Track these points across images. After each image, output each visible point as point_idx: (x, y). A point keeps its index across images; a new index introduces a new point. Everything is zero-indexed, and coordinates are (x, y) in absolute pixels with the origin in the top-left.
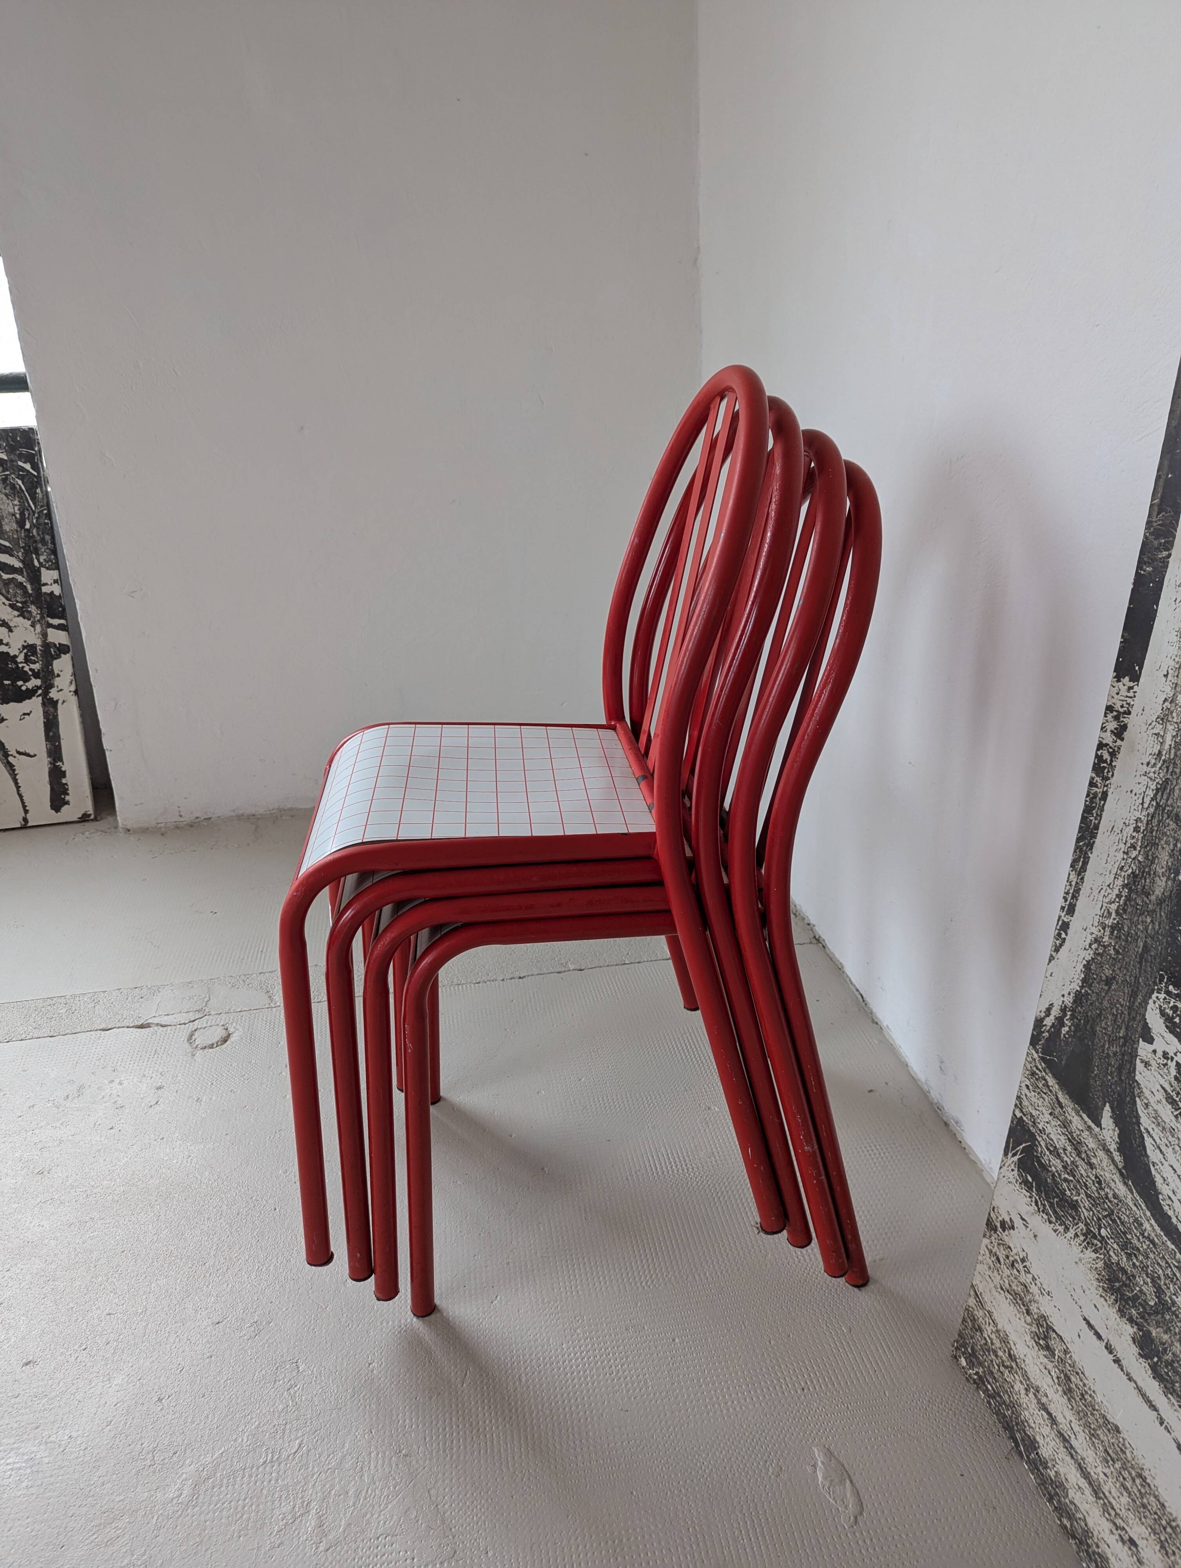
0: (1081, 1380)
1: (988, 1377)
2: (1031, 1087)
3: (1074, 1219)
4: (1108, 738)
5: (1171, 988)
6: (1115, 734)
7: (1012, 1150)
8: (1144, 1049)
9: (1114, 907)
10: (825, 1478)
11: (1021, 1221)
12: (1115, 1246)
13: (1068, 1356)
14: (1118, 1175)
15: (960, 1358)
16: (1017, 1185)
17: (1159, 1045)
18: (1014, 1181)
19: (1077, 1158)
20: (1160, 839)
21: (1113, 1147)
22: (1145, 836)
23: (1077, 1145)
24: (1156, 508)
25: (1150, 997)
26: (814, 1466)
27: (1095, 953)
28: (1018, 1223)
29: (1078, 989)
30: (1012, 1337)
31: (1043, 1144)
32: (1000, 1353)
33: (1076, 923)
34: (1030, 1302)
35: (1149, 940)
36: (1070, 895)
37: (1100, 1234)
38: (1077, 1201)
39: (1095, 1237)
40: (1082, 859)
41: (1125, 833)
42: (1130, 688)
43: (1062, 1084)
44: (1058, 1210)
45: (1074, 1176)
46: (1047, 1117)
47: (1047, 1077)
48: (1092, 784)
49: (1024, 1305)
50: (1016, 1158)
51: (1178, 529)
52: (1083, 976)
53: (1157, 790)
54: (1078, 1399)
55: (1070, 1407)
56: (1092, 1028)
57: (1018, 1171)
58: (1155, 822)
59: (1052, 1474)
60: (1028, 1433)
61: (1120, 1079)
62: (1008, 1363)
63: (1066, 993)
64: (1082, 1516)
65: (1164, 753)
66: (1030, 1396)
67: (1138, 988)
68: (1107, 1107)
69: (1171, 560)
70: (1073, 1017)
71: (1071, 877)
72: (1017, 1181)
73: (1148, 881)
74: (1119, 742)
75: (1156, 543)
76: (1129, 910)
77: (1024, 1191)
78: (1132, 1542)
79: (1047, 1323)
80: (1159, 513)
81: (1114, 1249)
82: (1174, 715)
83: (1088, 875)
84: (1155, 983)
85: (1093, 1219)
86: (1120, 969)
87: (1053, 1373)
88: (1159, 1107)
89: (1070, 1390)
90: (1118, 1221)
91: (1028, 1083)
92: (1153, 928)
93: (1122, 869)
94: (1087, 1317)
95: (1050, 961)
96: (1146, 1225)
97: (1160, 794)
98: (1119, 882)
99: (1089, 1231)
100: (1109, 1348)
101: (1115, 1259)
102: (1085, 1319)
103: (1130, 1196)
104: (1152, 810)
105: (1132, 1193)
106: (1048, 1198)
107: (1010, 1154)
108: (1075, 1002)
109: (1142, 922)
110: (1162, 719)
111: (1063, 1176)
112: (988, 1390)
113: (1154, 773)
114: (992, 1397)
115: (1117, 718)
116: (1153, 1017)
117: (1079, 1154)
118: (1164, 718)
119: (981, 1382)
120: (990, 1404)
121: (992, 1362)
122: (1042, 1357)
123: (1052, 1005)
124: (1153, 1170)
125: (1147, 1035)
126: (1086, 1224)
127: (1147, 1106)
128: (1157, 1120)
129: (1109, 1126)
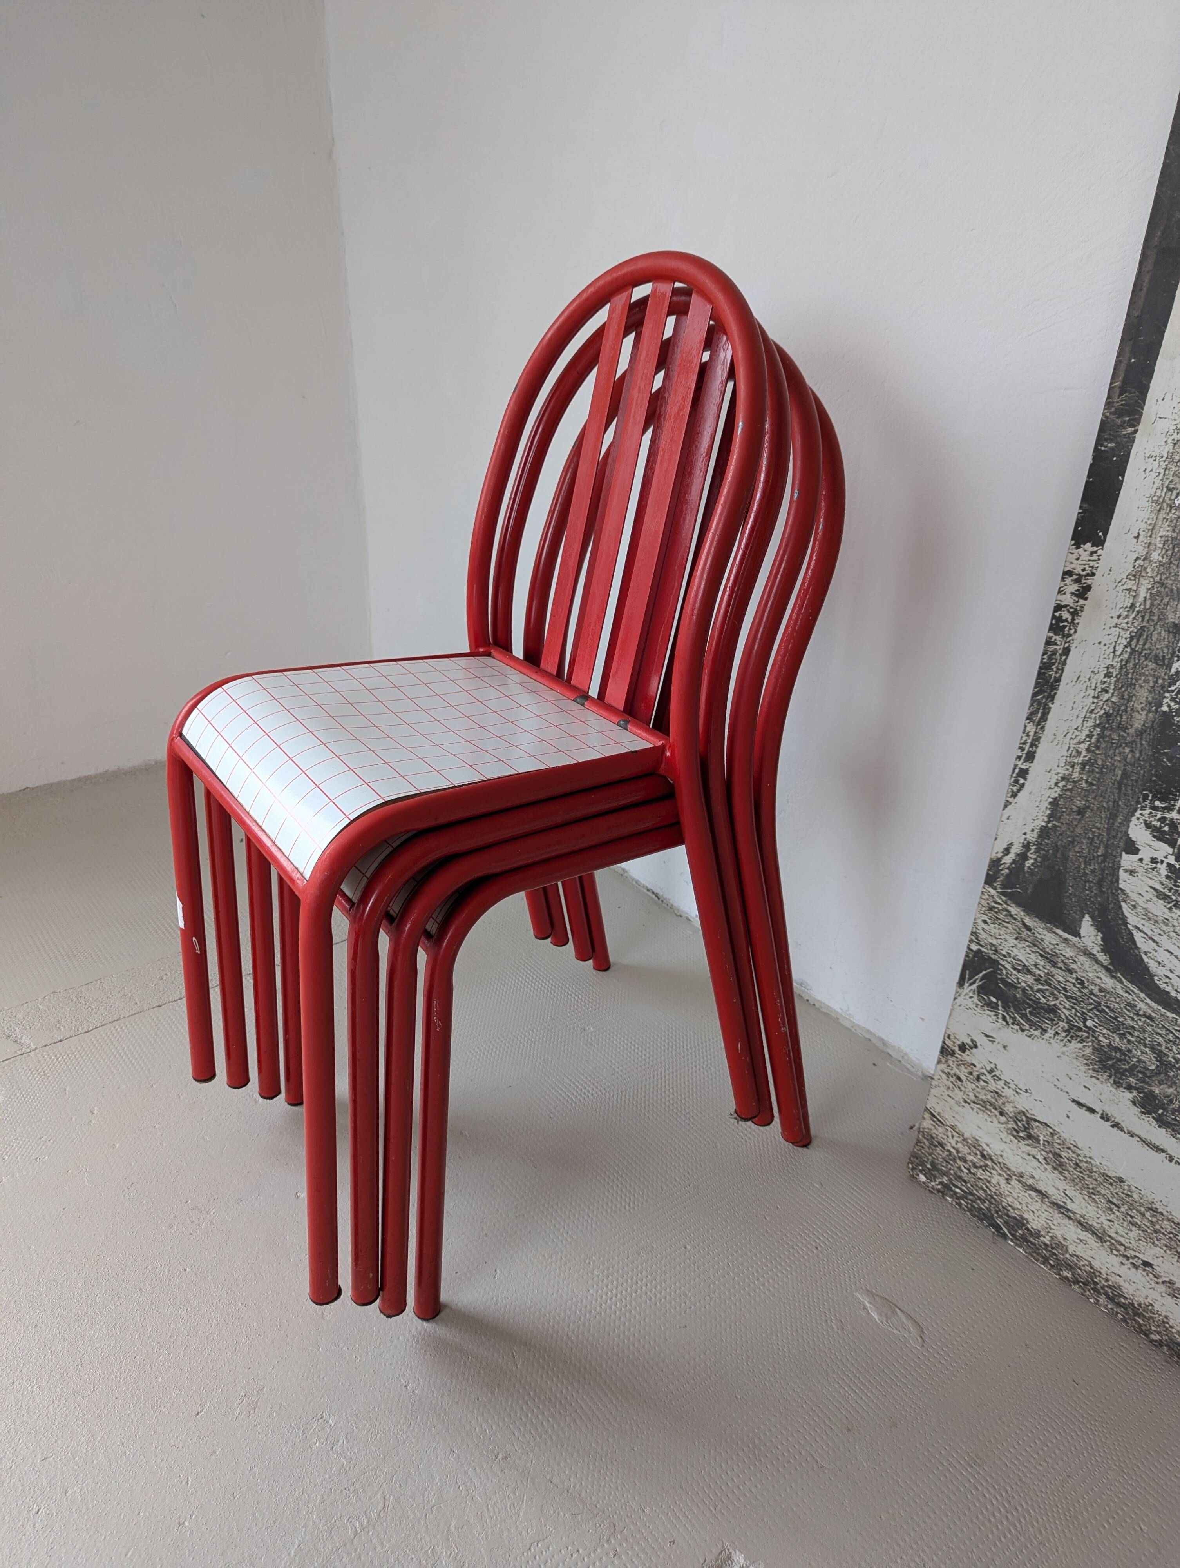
0: (1074, 1152)
1: (955, 1183)
2: (989, 921)
3: (1052, 1020)
4: (1068, 600)
5: (1157, 803)
6: (1076, 595)
7: (969, 979)
8: (1127, 860)
9: (1083, 747)
10: (880, 1314)
11: (986, 1038)
12: (1105, 1031)
13: (1055, 1137)
14: (1104, 971)
15: (918, 1175)
16: (978, 1010)
17: (1146, 854)
18: (974, 1006)
19: (1052, 969)
20: (1137, 680)
21: (1096, 950)
22: (1118, 679)
23: (1051, 959)
24: (1118, 391)
25: (1133, 815)
26: (865, 1308)
27: (1063, 790)
28: (981, 1040)
29: (1044, 824)
30: (984, 1139)
31: (1008, 966)
32: (969, 1158)
33: (1036, 769)
34: (1004, 1104)
35: (1129, 768)
36: (1028, 745)
37: (1085, 1026)
38: (1055, 1005)
39: (1080, 1029)
40: (1041, 711)
41: (1094, 681)
42: (1092, 553)
43: (1029, 909)
44: (1032, 1018)
45: (1050, 985)
46: (1012, 942)
47: (1009, 908)
48: (1049, 642)
49: (996, 1109)
50: (974, 987)
51: (1145, 408)
52: (1049, 812)
53: (1132, 638)
54: (1071, 1169)
55: (1062, 1178)
56: (1063, 854)
57: (979, 996)
58: (1130, 665)
59: (1047, 1240)
60: (1014, 1215)
61: (1101, 891)
62: (982, 1163)
63: (1028, 830)
64: (1086, 1263)
65: (1138, 604)
66: (1012, 1183)
67: (1118, 811)
68: (1087, 917)
69: (1137, 435)
70: (1037, 851)
71: (1028, 729)
72: (977, 1005)
73: (1124, 717)
74: (1082, 602)
75: (1119, 421)
76: (1103, 745)
77: (988, 1012)
78: (1146, 1264)
79: (1027, 1117)
80: (1121, 395)
81: (1104, 1034)
82: (1149, 570)
83: (1050, 724)
84: (1138, 802)
85: (1076, 1015)
86: (1094, 798)
87: (1039, 1157)
88: (1150, 906)
89: (1061, 1165)
90: (1107, 1010)
91: (985, 918)
92: (1133, 757)
93: (1092, 711)
94: (1076, 1099)
95: (1006, 806)
96: (1141, 1005)
97: (1135, 640)
98: (1090, 723)
99: (1071, 1027)
100: (1105, 1117)
101: (1105, 1042)
102: (1074, 1101)
103: (1119, 986)
104: (1126, 656)
105: (1122, 983)
106: (1018, 1011)
107: (967, 985)
108: (1039, 836)
109: (1120, 753)
110: (1134, 576)
111: (1035, 988)
112: (955, 1193)
113: (1127, 623)
114: (963, 1198)
115: (1078, 581)
116: (1137, 831)
117: (1054, 965)
118: (1136, 575)
119: (946, 1189)
120: (960, 1204)
121: (959, 1168)
122: (1024, 1147)
123: (1011, 844)
124: (1144, 957)
125: (1131, 848)
126: (1069, 1022)
127: (1134, 907)
128: (1147, 915)
129: (1090, 933)
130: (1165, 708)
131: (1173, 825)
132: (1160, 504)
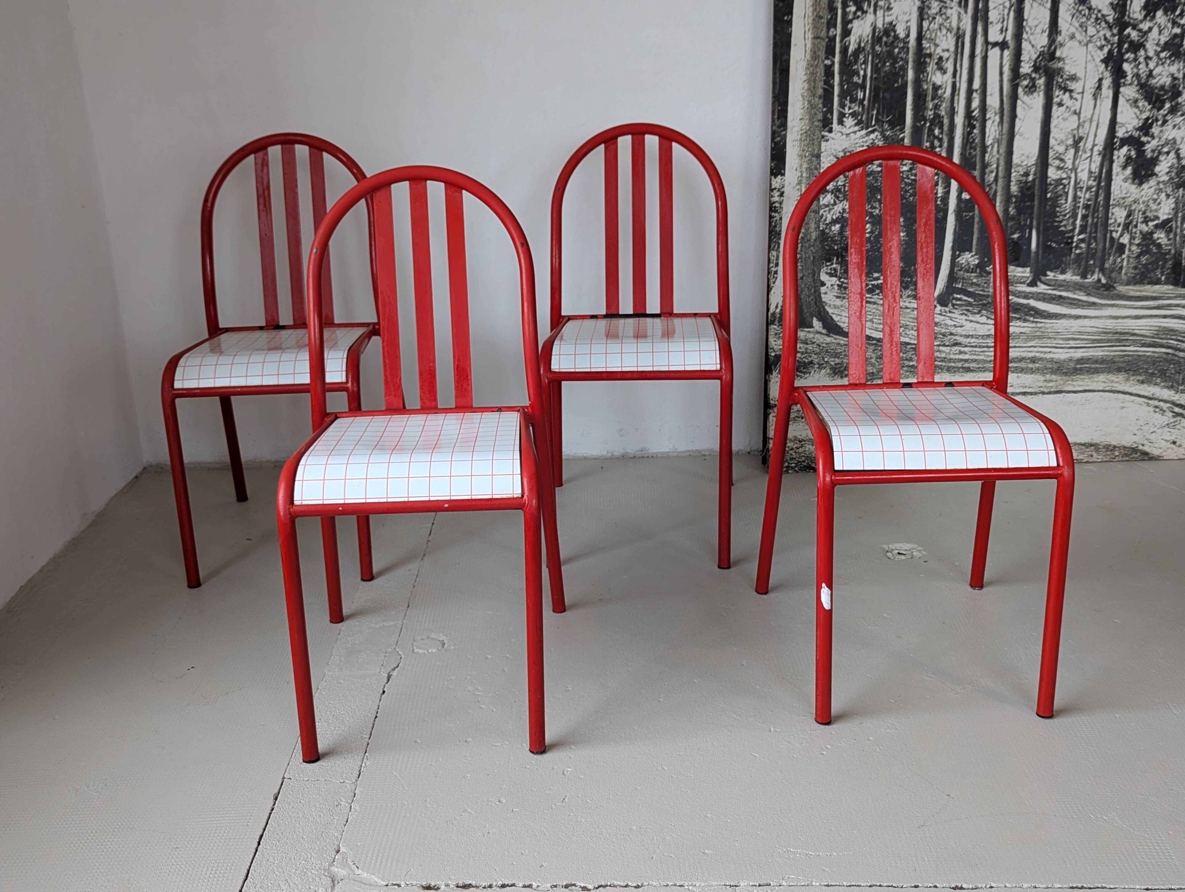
1: (791, 462)
4: (776, 199)
5: (828, 264)
6: (779, 196)
7: (775, 369)
8: (823, 289)
12: (832, 359)
14: (826, 336)
17: (828, 284)
20: (809, 221)
21: (821, 330)
23: (805, 342)
25: (820, 272)
30: (798, 435)
32: (794, 447)
33: (779, 268)
35: (815, 254)
36: (775, 260)
37: (825, 362)
38: (811, 360)
39: (823, 364)
40: (776, 245)
42: (781, 179)
44: (804, 371)
45: (807, 353)
49: (800, 418)
50: (777, 371)
51: (788, 124)
56: (799, 298)
61: (817, 306)
62: (800, 445)
67: (815, 272)
68: (815, 319)
69: (787, 134)
71: (773, 254)
73: (808, 236)
74: (782, 198)
75: (779, 130)
76: (804, 250)
80: (778, 121)
81: (832, 361)
82: (803, 180)
83: (781, 249)
84: (821, 266)
85: (820, 359)
86: (805, 271)
88: (835, 303)
90: (831, 351)
92: (815, 250)
96: (842, 342)
99: (820, 365)
101: (833, 363)
103: (832, 339)
105: (833, 337)
106: (797, 371)
107: (774, 372)
109: (810, 250)
112: (792, 467)
114: (795, 467)
115: (779, 190)
116: (824, 277)
117: (807, 344)
118: (800, 183)
119: (788, 468)
120: (795, 471)
121: (791, 455)
123: (778, 304)
124: (838, 323)
125: (823, 284)
126: (818, 363)
127: (830, 306)
128: (835, 307)
129: (817, 324)
130: (821, 228)
131: (835, 269)
132: (801, 156)
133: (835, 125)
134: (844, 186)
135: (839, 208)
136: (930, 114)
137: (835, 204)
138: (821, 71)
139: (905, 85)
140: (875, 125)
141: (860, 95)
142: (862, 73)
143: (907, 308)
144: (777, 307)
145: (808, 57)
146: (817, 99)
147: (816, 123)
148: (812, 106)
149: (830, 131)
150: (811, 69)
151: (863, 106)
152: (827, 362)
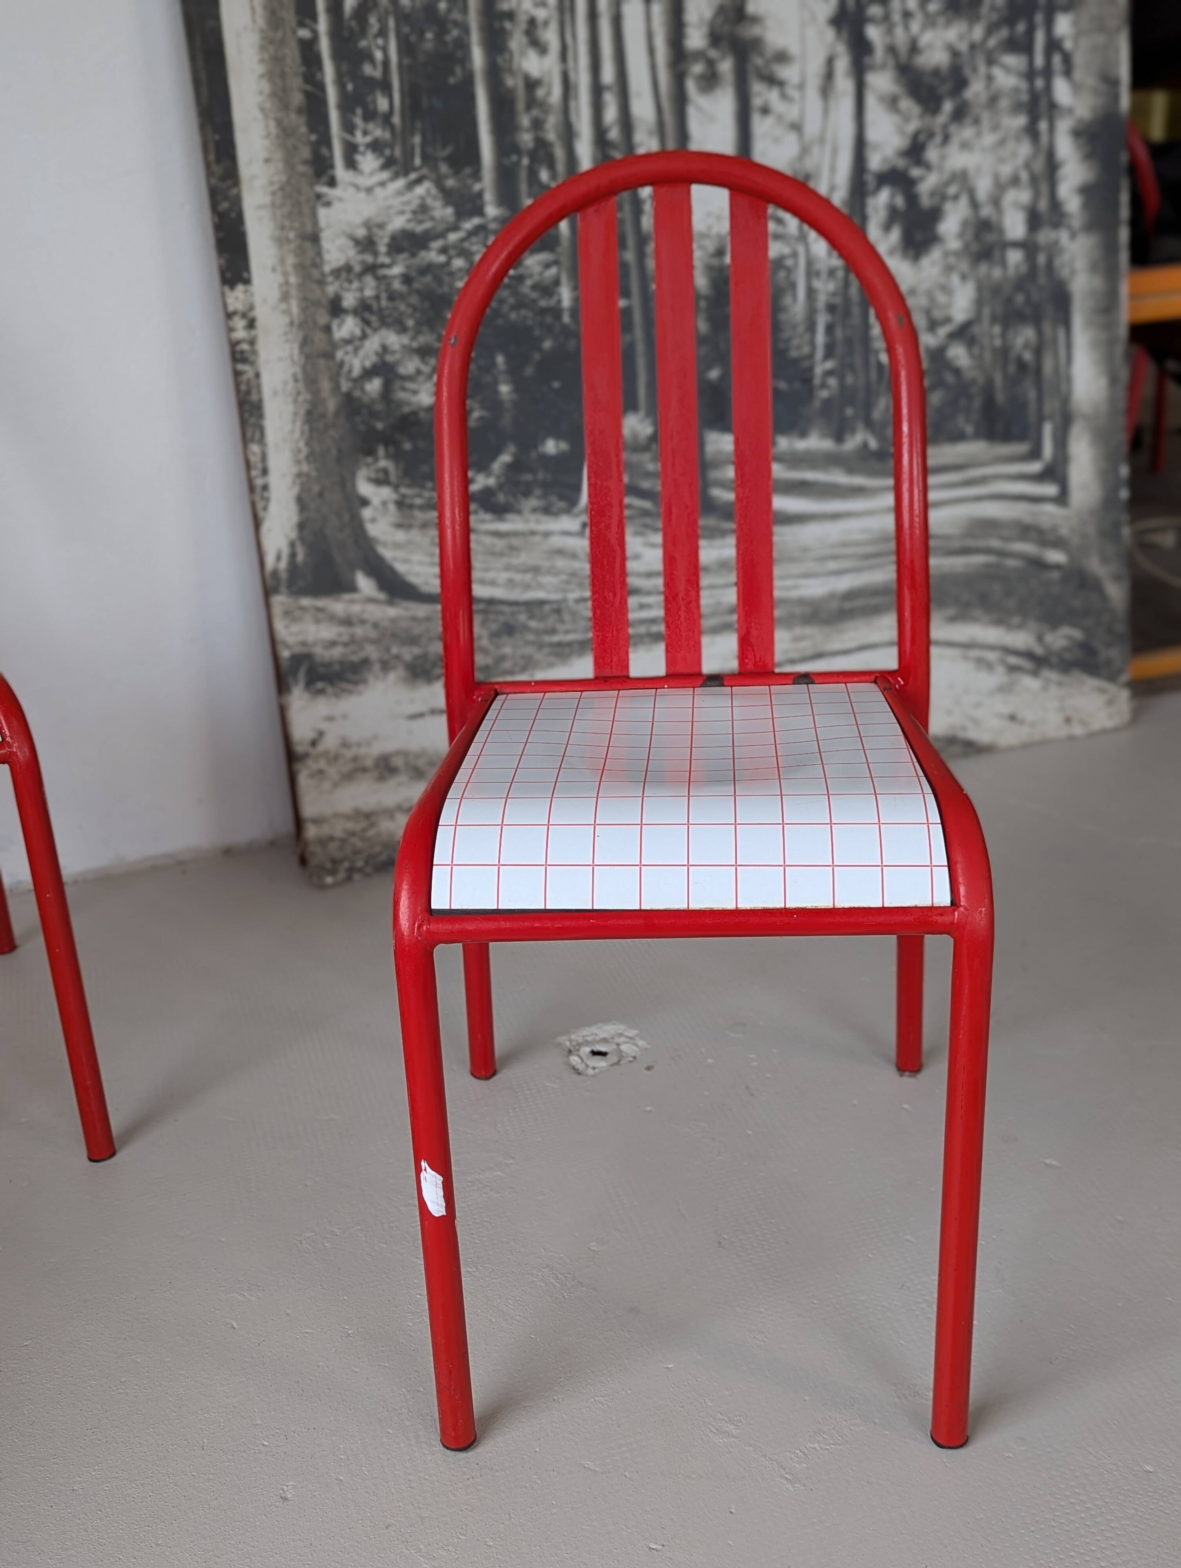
2: (289, 624)
3: (369, 669)
4: (239, 334)
5: (368, 460)
6: (247, 329)
7: (294, 683)
8: (367, 513)
9: (301, 444)
11: (328, 721)
12: (406, 650)
13: (409, 755)
14: (386, 606)
17: (376, 501)
19: (352, 629)
20: (317, 376)
21: (374, 594)
22: (305, 381)
23: (347, 622)
25: (356, 478)
27: (300, 485)
28: (325, 726)
29: (298, 520)
30: (361, 803)
31: (319, 650)
32: (358, 828)
34: (363, 762)
37: (392, 656)
38: (365, 656)
39: (389, 662)
40: (258, 431)
41: (288, 390)
42: (245, 292)
43: (316, 594)
44: (353, 678)
45: (355, 643)
46: (314, 628)
48: (236, 373)
49: (359, 772)
51: (240, 172)
52: (298, 508)
53: (301, 346)
56: (322, 535)
58: (309, 367)
61: (359, 547)
62: (367, 824)
63: (288, 532)
65: (295, 320)
67: (345, 480)
68: (360, 574)
69: (242, 193)
70: (302, 544)
73: (321, 408)
74: (253, 332)
75: (224, 185)
76: (315, 436)
77: (320, 698)
79: (383, 758)
80: (217, 165)
81: (406, 652)
82: (292, 292)
83: (269, 438)
84: (355, 466)
85: (382, 653)
86: (326, 480)
87: (404, 781)
88: (395, 538)
91: (285, 623)
92: (339, 434)
93: (296, 414)
94: (410, 715)
96: (419, 614)
97: (304, 347)
98: (299, 423)
99: (383, 663)
101: (409, 657)
102: (408, 718)
103: (400, 609)
104: (303, 362)
105: (401, 606)
106: (341, 680)
107: (294, 689)
108: (299, 532)
110: (284, 299)
111: (346, 653)
112: (359, 867)
113: (293, 336)
115: (244, 316)
116: (365, 488)
117: (352, 625)
118: (285, 297)
119: (351, 870)
120: (366, 874)
121: (352, 844)
122: (392, 782)
123: (281, 550)
124: (406, 577)
125: (365, 502)
126: (380, 661)
127: (385, 545)
128: (397, 546)
129: (365, 584)
130: (344, 389)
131: (385, 471)
132: (280, 241)
133: (340, 171)
134: (377, 298)
135: (373, 344)
136: (526, 139)
137: (364, 337)
138: (292, 54)
139: (468, 81)
140: (421, 167)
141: (382, 104)
142: (379, 55)
143: (533, 533)
144: (279, 558)
145: (261, 22)
146: (293, 116)
147: (301, 168)
148: (285, 133)
149: (332, 183)
150: (271, 49)
151: (392, 127)
152: (398, 657)
